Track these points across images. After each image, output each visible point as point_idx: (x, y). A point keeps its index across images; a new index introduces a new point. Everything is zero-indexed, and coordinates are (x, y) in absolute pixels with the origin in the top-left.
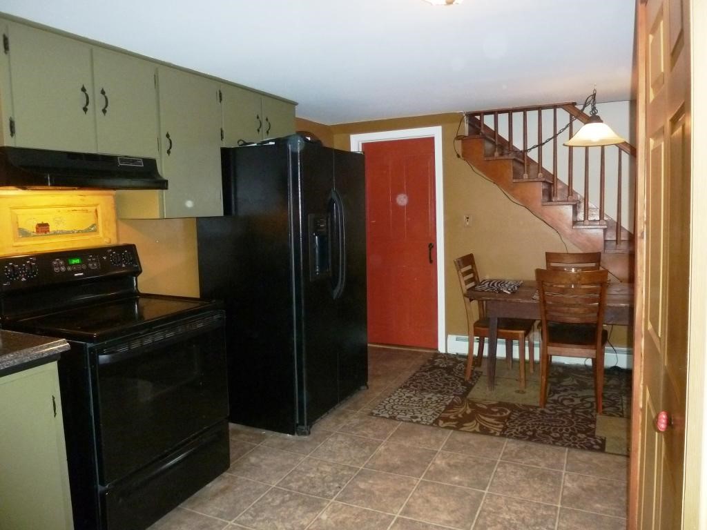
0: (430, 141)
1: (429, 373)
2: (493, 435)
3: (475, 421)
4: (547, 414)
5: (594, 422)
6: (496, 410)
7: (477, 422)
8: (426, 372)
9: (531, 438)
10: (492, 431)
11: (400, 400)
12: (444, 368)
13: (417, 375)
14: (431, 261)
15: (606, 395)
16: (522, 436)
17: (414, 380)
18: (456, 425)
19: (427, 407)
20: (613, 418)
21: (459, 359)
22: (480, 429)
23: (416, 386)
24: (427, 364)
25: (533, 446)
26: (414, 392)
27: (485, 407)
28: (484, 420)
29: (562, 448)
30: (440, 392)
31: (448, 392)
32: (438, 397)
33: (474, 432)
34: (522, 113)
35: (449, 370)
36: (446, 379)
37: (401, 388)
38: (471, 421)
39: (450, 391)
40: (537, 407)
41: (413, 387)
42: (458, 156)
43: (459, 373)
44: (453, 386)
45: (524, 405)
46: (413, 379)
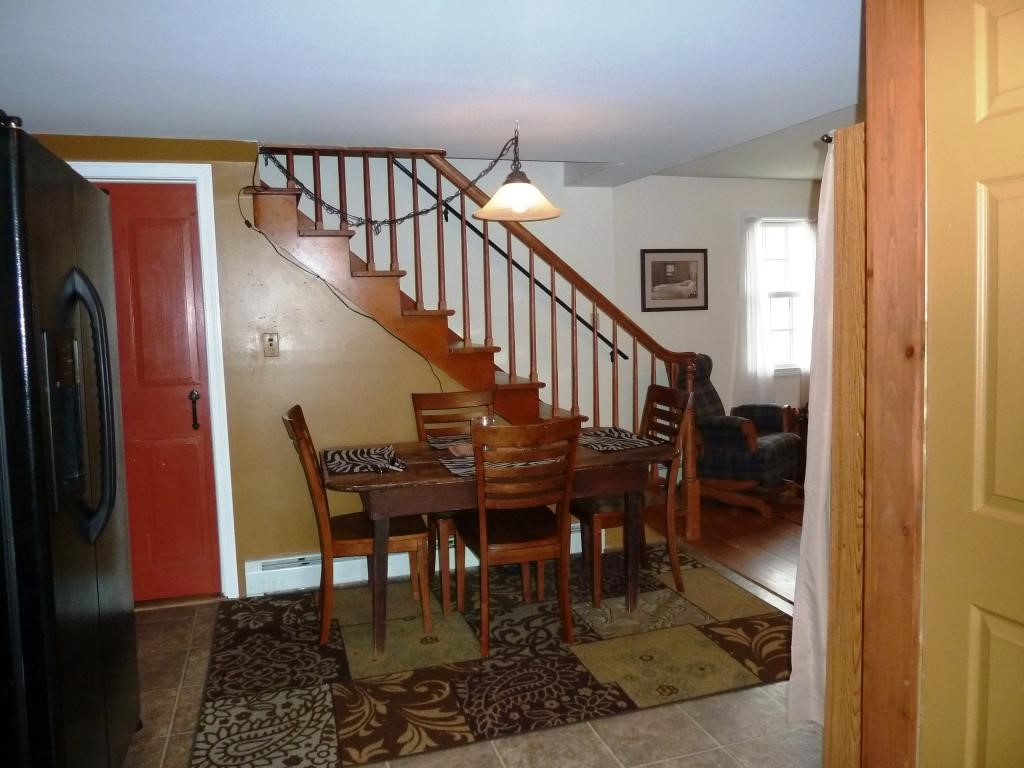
0: (188, 191)
1: (240, 648)
2: (464, 742)
3: (410, 726)
4: (504, 668)
5: (576, 661)
6: (424, 689)
7: (416, 727)
8: (234, 647)
9: (526, 726)
10: (458, 737)
11: (228, 729)
12: (260, 630)
13: (219, 658)
14: (196, 426)
15: (548, 609)
16: (509, 728)
17: (223, 673)
18: (383, 747)
19: (297, 726)
20: (590, 644)
21: (277, 604)
22: (434, 740)
23: (237, 687)
24: (223, 629)
25: (541, 739)
26: (243, 701)
27: (401, 689)
28: (424, 718)
29: (582, 726)
30: (294, 684)
31: (309, 679)
32: (300, 696)
33: (428, 750)
34: (361, 159)
35: (274, 630)
36: (283, 651)
37: (208, 700)
38: (405, 730)
39: (311, 675)
40: (480, 662)
41: (232, 691)
42: (248, 224)
43: (298, 633)
44: (308, 663)
45: (459, 664)
46: (217, 671)
